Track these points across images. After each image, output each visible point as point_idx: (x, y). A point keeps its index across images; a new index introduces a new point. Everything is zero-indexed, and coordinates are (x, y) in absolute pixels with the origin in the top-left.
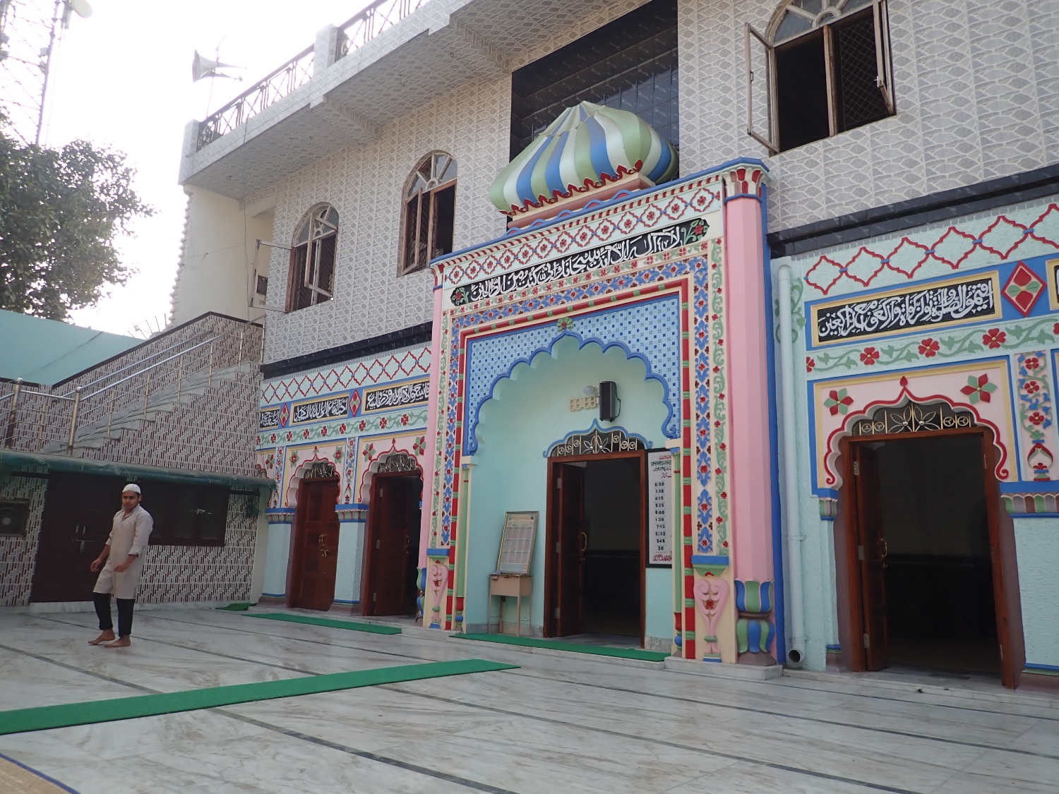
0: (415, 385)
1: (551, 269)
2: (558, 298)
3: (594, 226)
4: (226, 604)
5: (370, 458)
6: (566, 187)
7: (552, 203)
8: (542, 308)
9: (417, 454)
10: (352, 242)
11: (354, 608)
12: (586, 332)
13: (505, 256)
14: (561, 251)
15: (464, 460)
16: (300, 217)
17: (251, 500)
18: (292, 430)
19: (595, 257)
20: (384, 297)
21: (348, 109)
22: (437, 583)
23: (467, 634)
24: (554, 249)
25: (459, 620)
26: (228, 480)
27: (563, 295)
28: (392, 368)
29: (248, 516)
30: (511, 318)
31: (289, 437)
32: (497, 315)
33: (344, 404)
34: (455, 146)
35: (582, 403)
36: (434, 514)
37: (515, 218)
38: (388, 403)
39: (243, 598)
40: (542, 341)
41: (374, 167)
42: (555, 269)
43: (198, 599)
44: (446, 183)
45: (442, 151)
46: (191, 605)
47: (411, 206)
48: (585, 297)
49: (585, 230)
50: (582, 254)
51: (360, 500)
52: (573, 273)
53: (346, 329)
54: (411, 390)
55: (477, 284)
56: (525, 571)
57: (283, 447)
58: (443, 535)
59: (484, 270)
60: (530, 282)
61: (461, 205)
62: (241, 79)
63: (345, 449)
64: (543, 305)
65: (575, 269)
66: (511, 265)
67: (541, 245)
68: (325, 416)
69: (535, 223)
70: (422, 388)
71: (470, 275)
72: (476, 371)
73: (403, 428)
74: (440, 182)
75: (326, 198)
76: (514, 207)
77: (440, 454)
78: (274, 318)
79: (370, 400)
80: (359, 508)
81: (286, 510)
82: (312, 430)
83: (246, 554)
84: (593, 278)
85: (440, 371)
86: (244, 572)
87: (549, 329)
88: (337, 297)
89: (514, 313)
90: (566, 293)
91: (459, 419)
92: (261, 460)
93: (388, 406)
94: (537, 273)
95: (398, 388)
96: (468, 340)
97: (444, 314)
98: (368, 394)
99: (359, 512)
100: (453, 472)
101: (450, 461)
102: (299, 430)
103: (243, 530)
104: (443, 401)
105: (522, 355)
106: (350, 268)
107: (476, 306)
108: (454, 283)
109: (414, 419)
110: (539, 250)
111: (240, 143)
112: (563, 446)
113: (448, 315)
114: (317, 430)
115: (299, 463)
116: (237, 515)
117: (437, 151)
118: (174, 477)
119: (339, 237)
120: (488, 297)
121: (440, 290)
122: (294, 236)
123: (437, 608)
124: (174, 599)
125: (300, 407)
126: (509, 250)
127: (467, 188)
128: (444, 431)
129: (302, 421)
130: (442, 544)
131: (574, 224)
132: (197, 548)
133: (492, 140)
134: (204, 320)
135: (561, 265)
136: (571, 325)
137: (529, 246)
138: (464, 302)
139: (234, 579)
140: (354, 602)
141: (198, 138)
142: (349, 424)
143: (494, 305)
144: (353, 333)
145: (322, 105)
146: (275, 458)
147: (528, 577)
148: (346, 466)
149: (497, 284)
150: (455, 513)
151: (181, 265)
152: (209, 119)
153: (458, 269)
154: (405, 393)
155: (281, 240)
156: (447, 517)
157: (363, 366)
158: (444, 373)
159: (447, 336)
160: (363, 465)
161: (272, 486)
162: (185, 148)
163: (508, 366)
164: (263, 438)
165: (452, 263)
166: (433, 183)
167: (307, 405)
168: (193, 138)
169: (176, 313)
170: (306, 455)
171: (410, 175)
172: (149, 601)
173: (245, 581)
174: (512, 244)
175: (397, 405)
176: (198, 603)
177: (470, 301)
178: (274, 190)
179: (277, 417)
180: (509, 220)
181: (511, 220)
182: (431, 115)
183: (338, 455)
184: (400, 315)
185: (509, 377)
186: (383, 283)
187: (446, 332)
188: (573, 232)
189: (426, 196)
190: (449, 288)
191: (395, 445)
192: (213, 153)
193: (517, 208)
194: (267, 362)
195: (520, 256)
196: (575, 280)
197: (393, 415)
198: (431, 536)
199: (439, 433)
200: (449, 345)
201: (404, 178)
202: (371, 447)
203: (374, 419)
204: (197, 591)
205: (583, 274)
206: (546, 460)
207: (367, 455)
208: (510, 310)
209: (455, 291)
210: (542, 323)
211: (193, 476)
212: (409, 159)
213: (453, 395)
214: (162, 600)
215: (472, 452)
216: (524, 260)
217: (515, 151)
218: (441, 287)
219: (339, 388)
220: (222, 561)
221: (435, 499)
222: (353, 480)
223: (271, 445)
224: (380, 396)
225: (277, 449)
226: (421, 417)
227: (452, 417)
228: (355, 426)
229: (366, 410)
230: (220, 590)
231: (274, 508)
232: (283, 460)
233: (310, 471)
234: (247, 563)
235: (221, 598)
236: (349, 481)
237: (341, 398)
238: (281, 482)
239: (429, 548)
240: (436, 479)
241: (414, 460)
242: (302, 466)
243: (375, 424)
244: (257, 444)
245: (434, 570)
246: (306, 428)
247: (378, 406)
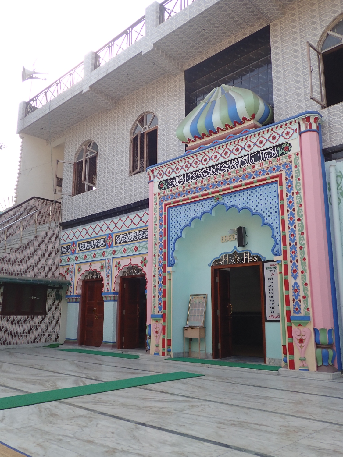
0: (140, 231)
1: (210, 170)
2: (214, 185)
3: (231, 148)
4: (48, 344)
5: (119, 269)
6: (216, 129)
7: (209, 137)
8: (206, 190)
9: (143, 266)
10: (105, 159)
11: (113, 345)
12: (229, 202)
13: (185, 164)
14: (215, 161)
15: (168, 269)
16: (78, 147)
17: (58, 291)
18: (78, 255)
19: (232, 164)
20: (123, 187)
21: (101, 93)
22: (157, 332)
23: (173, 358)
24: (211, 160)
25: (169, 351)
26: (47, 282)
27: (216, 184)
28: (128, 222)
29: (57, 299)
30: (190, 196)
31: (76, 258)
32: (182, 194)
33: (104, 242)
34: (156, 109)
35: (228, 238)
36: (154, 297)
37: (189, 145)
38: (127, 240)
39: (56, 341)
40: (206, 207)
41: (115, 121)
42: (212, 171)
43: (34, 342)
44: (152, 128)
45: (149, 112)
46: (30, 345)
47: (135, 141)
48: (228, 184)
49: (227, 150)
50: (226, 162)
51: (114, 290)
52: (221, 172)
53: (103, 203)
54: (138, 233)
55: (171, 179)
56: (201, 325)
57: (73, 264)
58: (159, 307)
59: (175, 172)
60: (199, 178)
61: (161, 139)
62: (45, 79)
63: (105, 264)
64: (206, 189)
65: (222, 170)
66: (188, 169)
67: (204, 158)
68: (94, 248)
69: (201, 147)
70: (144, 232)
71: (168, 175)
72: (173, 223)
73: (135, 253)
74: (149, 128)
75: (91, 137)
76: (189, 140)
77: (156, 266)
78: (66, 199)
79: (117, 239)
80: (114, 294)
81: (76, 296)
82: (88, 255)
83: (56, 319)
84: (232, 175)
85: (154, 224)
86: (56, 328)
87: (210, 201)
88: (99, 188)
89: (191, 193)
90: (218, 182)
91: (165, 248)
92: (62, 271)
93: (127, 242)
94: (202, 173)
95: (131, 233)
96: (168, 208)
97: (155, 195)
98: (116, 236)
99: (114, 296)
100: (163, 275)
101: (161, 270)
102: (82, 255)
103: (55, 306)
104: (156, 239)
105: (196, 215)
106: (105, 172)
107: (171, 190)
108: (159, 179)
109: (141, 248)
110: (203, 161)
111: (47, 112)
112: (219, 260)
113: (157, 195)
114: (91, 255)
116: (51, 299)
117: (147, 112)
118: (21, 281)
119: (98, 157)
120: (177, 185)
121: (152, 182)
122: (75, 157)
123: (157, 345)
124: (22, 343)
125: (81, 243)
126: (187, 162)
127: (164, 130)
128: (157, 255)
129: (83, 250)
130: (159, 312)
131: (221, 147)
132: (32, 316)
133: (175, 106)
134: (31, 201)
135: (215, 168)
136: (221, 199)
137: (198, 159)
138: (165, 189)
139: (51, 332)
140: (113, 342)
141: (26, 110)
142: (107, 252)
143: (181, 189)
144: (107, 205)
145: (88, 91)
146: (70, 269)
147: (203, 328)
148: (106, 273)
149: (181, 179)
150: (165, 296)
151: (19, 174)
152: (31, 100)
153: (161, 172)
154: (135, 235)
155: (69, 159)
156: (161, 298)
157: (113, 222)
158: (156, 225)
159: (157, 206)
160: (115, 272)
161: (69, 284)
162: (19, 115)
163: (189, 220)
164: (63, 259)
165: (158, 169)
166: (146, 128)
167: (85, 242)
168: (23, 110)
169: (18, 198)
170: (85, 268)
171: (134, 125)
172: (10, 344)
173: (56, 332)
174: (189, 158)
175: (132, 241)
176: (34, 344)
177: (168, 188)
178: (64, 134)
179: (70, 249)
180: (186, 146)
181: (188, 146)
182: (143, 94)
183: (102, 267)
184: (131, 195)
185: (190, 226)
186: (122, 179)
187: (156, 204)
188: (220, 151)
189: (143, 135)
190: (157, 181)
191: (131, 262)
192: (33, 117)
193: (190, 140)
194: (64, 221)
195: (193, 164)
196: (223, 176)
197: (130, 246)
198: (152, 309)
199: (154, 256)
200: (158, 210)
201: (131, 126)
202: (119, 263)
203: (119, 249)
204: (33, 338)
205: (227, 173)
206: (210, 268)
207: (117, 267)
208: (189, 192)
209: (160, 183)
210: (206, 198)
211: (30, 280)
212: (133, 116)
213: (161, 236)
214: (16, 343)
215: (172, 265)
216: (196, 166)
217: (188, 111)
218: (153, 181)
219: (101, 233)
220: (45, 322)
221: (154, 289)
222: (110, 280)
223: (67, 263)
224: (122, 237)
225: (70, 265)
226: (144, 247)
227: (161, 247)
228: (110, 253)
229: (115, 244)
230: (45, 337)
231: (70, 295)
232: (74, 270)
233: (88, 276)
234: (57, 323)
235: (45, 341)
236: (108, 280)
237: (102, 239)
238: (73, 282)
239: (152, 314)
240: (154, 279)
241: (141, 269)
242: (83, 273)
243: (120, 251)
244: (60, 263)
245: (155, 325)
246: (85, 254)
247: (122, 242)
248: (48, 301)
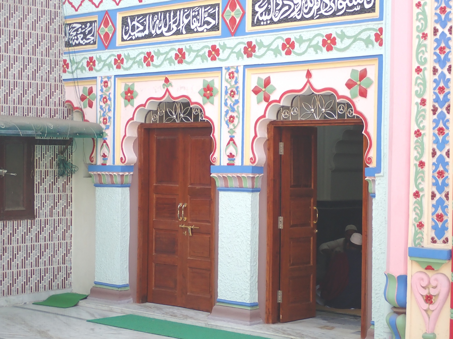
4: (44, 295)
5: (266, 99)
9: (355, 96)
11: (251, 313)
17: (62, 152)
18: (122, 52)
22: (429, 299)
29: (61, 174)
31: (119, 61)
33: (212, 16)
36: (416, 195)
38: (295, 15)
39: (64, 287)
43: (9, 293)
51: (253, 160)
57: (109, 78)
58: (434, 227)
63: (221, 83)
68: (178, 32)
73: (325, 54)
77: (423, 102)
79: (260, 11)
80: (253, 172)
81: (122, 169)
82: (159, 54)
83: (62, 227)
86: (62, 252)
92: (72, 94)
99: (253, 178)
101: (442, 116)
102: (135, 53)
103: (56, 193)
104: (425, 19)
109: (347, 42)
114: (167, 53)
115: (139, 100)
116: (47, 173)
123: (430, 336)
125: (133, 18)
128: (428, 68)
129: (138, 38)
130: (434, 241)
139: (51, 262)
140: (253, 305)
142: (224, 47)
146: (97, 92)
148: (224, 109)
156: (440, 202)
160: (255, 109)
161: (97, 134)
164: (73, 62)
167: (145, 15)
170: (150, 90)
173: (64, 263)
176: (10, 297)
179: (95, 32)
183: (208, 91)
191: (312, 81)
197: (307, 34)
198: (412, 230)
199: (418, 70)
202: (267, 82)
203: (269, 39)
207: (261, 94)
220: (34, 239)
221: (417, 173)
222: (239, 130)
223: (87, 74)
224: (277, 5)
225: (99, 79)
226: (361, 39)
227: (443, 45)
228: (236, 50)
229: (253, 25)
230: (35, 278)
231: (104, 165)
232: (112, 96)
233: (155, 112)
234: (64, 239)
235: (37, 289)
236: (232, 131)
237: (206, 7)
238: (111, 128)
239: (410, 245)
240: (417, 142)
241: (349, 105)
242: (144, 105)
243: (273, 47)
244: (65, 71)
245: (422, 279)
246: (147, 49)
247: (275, 20)
248: (37, 180)
